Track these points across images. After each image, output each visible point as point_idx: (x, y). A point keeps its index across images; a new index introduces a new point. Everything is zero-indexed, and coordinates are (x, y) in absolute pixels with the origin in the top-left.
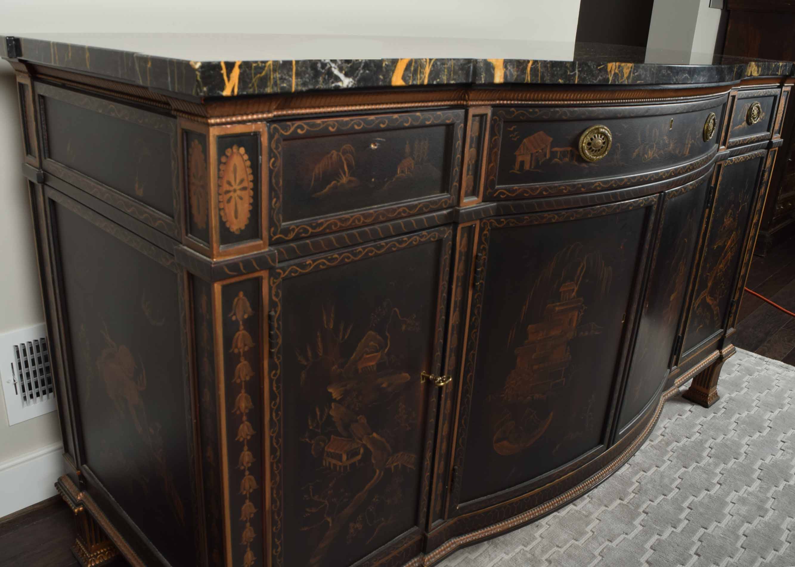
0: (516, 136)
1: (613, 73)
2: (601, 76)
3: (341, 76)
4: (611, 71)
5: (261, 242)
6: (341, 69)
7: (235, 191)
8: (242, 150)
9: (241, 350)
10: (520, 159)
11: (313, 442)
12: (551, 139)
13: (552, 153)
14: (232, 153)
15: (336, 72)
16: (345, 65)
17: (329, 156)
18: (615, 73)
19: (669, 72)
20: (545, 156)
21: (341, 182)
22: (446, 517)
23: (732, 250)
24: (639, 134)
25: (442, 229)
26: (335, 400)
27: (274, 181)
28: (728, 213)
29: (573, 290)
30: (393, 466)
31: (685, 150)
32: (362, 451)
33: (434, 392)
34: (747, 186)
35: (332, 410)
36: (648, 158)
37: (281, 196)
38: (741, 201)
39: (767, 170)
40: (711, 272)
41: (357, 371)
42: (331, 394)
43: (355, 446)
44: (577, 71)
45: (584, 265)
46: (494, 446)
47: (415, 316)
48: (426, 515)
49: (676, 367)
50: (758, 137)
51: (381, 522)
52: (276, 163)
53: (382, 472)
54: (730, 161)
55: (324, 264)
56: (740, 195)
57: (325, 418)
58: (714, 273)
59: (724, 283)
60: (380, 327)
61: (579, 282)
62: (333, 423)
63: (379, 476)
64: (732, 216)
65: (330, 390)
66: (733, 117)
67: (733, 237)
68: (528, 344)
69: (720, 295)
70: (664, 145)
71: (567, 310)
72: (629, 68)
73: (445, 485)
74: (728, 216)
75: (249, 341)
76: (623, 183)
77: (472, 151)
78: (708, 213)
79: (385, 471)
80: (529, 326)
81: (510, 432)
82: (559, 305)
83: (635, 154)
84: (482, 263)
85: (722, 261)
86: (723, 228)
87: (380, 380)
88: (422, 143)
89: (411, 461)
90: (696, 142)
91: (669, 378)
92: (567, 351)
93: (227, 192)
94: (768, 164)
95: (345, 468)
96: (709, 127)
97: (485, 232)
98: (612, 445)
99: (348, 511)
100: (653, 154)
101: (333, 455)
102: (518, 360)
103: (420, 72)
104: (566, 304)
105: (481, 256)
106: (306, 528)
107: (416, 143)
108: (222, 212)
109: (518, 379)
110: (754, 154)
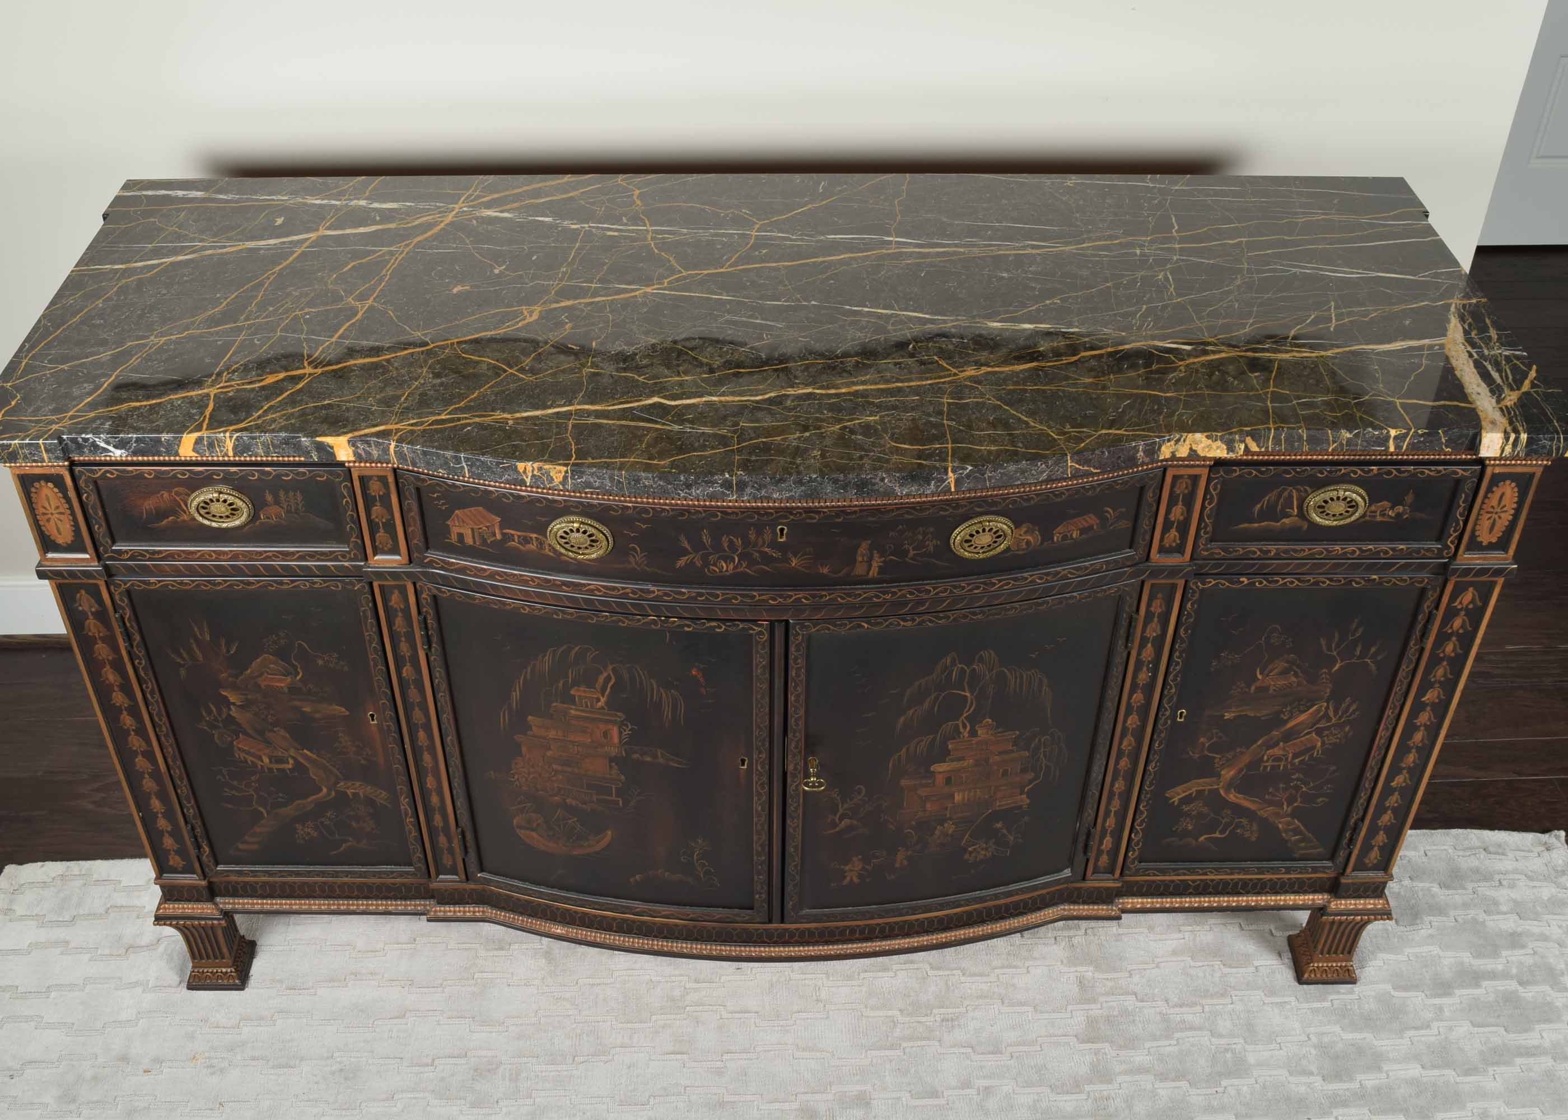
0: (443, 504)
1: (530, 474)
2: (509, 475)
3: (111, 448)
4: (525, 472)
5: (87, 556)
6: (107, 443)
7: (52, 514)
8: (51, 485)
9: (96, 635)
10: (455, 530)
11: (214, 732)
12: (499, 519)
13: (504, 535)
14: (42, 487)
15: (103, 445)
16: (111, 440)
17: (159, 495)
18: (533, 476)
19: (661, 483)
20: (494, 535)
21: (182, 518)
22: (464, 877)
23: (1326, 733)
24: (682, 538)
25: (347, 580)
26: (234, 704)
27: (91, 511)
28: (1270, 667)
29: (598, 700)
30: (349, 792)
31: (859, 570)
32: (291, 761)
33: (391, 738)
34: (1361, 630)
35: (234, 712)
36: (721, 571)
37: (104, 524)
38: (1335, 653)
39: (1463, 613)
40: (1229, 755)
41: (259, 686)
42: (226, 697)
43: (280, 754)
44: (464, 464)
45: (609, 675)
46: (518, 831)
47: (336, 655)
48: (423, 861)
49: (1110, 876)
50: (1370, 550)
51: (346, 841)
52: (91, 498)
53: (333, 793)
54: (1223, 582)
55: (173, 586)
56: (1323, 642)
57: (224, 716)
58: (1246, 759)
59: (1306, 784)
60: (282, 654)
61: (607, 693)
62: (239, 725)
63: (328, 794)
64: (1296, 675)
65: (224, 693)
66: (1203, 507)
67: (1318, 711)
68: (534, 736)
69: (1291, 801)
70: (767, 559)
71: (594, 719)
72: (560, 472)
73: (450, 841)
74: (1271, 671)
75: (102, 629)
76: (652, 596)
77: (377, 510)
78: (1153, 656)
79: (337, 792)
80: (530, 718)
81: (538, 825)
82: (576, 710)
83: (682, 562)
84: (430, 626)
85: (1276, 744)
86: (1253, 688)
87: (297, 703)
88: (291, 494)
89: (382, 796)
90: (912, 559)
91: (1081, 888)
92: (611, 767)
93: (44, 514)
94: (1461, 603)
95: (270, 770)
96: (973, 539)
97: (424, 596)
98: (782, 921)
99: (289, 811)
100: (735, 568)
101: (248, 753)
102: (524, 749)
103: (219, 446)
104: (590, 712)
105: (425, 619)
106: (230, 806)
107: (282, 494)
108: (43, 528)
109: (532, 770)
110: (1363, 578)
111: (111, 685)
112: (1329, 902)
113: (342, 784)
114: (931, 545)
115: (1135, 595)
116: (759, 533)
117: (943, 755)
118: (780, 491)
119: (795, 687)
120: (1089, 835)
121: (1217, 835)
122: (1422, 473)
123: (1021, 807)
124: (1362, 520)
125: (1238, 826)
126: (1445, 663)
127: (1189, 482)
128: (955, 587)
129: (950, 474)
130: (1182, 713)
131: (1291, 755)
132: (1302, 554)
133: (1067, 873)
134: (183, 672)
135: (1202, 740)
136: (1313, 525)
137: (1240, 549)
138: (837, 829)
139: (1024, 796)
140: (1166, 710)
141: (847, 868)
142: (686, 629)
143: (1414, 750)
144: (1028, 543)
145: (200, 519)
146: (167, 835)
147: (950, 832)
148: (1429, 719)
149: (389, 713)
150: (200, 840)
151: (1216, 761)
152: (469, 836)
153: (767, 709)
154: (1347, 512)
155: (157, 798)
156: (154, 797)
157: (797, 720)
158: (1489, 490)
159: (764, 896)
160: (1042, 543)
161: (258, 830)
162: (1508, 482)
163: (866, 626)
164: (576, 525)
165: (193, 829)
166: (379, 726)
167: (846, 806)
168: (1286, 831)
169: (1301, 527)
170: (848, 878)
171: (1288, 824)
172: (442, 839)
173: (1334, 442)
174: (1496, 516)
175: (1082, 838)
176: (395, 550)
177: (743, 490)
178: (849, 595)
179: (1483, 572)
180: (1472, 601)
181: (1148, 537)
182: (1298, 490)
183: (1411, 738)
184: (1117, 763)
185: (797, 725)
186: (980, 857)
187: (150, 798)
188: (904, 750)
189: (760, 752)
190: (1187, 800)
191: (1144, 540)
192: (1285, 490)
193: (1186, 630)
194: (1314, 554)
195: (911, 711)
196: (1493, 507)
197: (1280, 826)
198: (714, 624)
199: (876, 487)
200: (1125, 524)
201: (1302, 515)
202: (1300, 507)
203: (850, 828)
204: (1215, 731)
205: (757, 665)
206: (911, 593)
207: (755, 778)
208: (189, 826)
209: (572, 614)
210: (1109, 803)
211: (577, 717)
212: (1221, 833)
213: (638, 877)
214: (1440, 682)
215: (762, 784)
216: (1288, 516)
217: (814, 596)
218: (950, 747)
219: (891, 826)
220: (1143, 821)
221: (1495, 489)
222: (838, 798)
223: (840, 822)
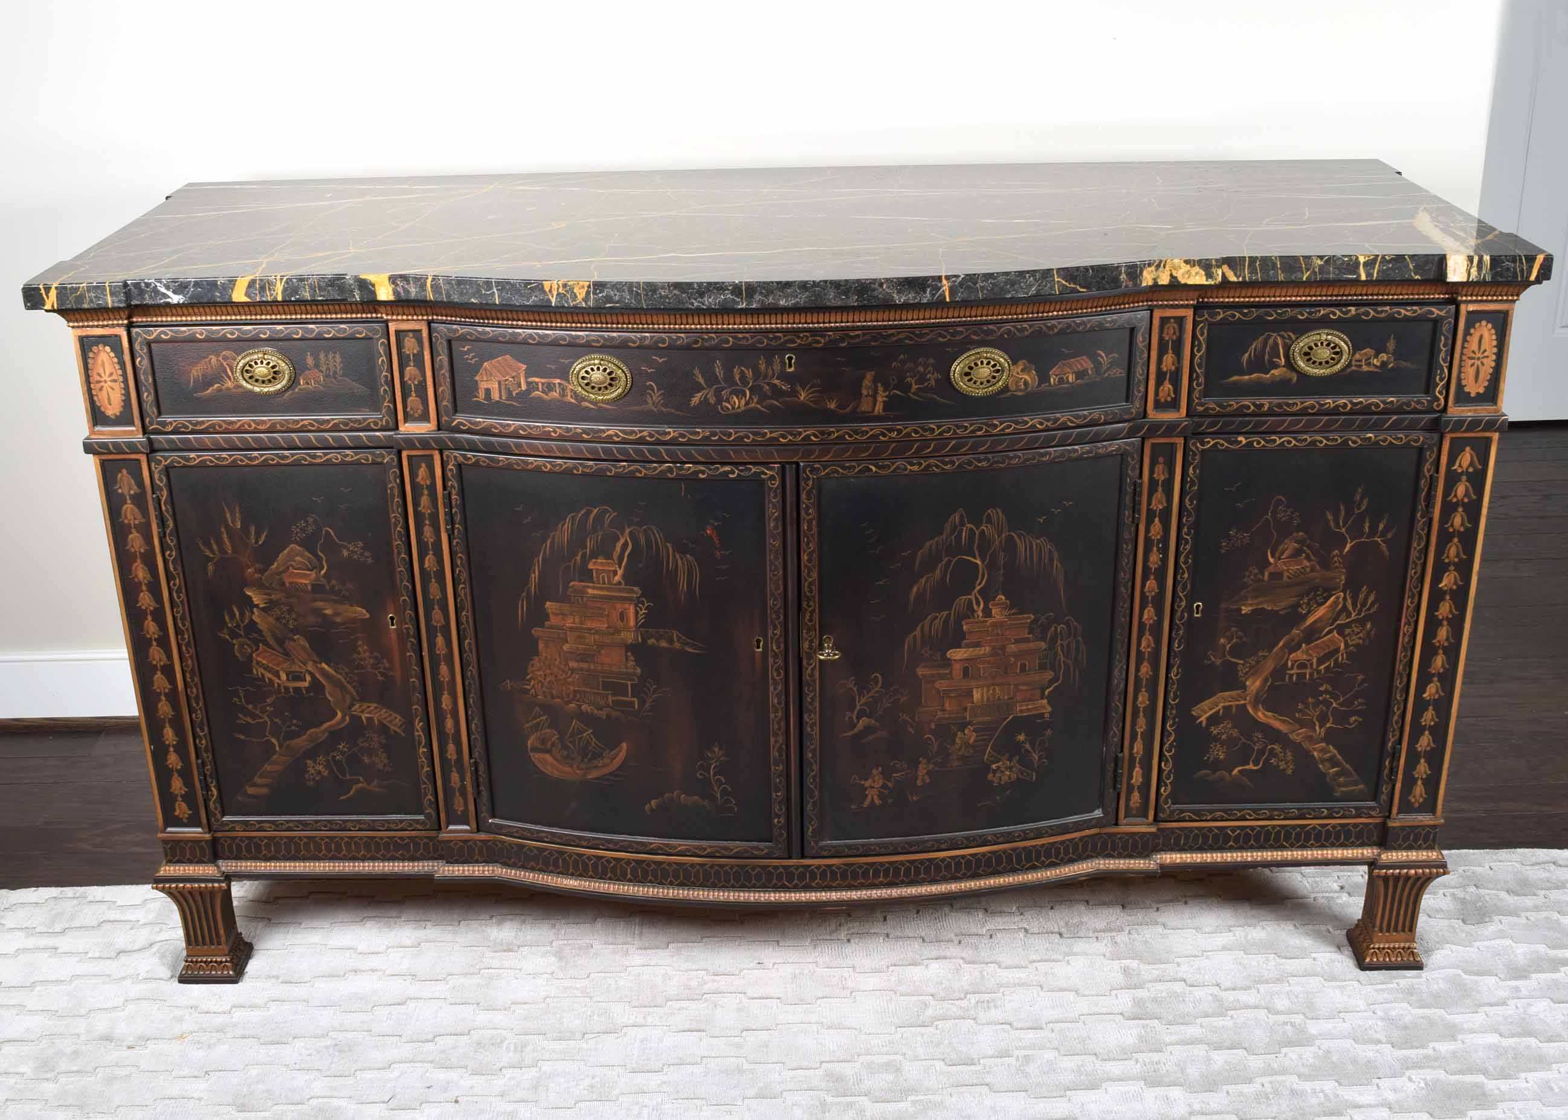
0: (473, 357)
1: (555, 293)
2: (536, 296)
3: (170, 293)
4: (550, 291)
5: (133, 428)
6: (167, 288)
7: (105, 382)
8: (108, 349)
9: (132, 522)
10: (483, 386)
11: (234, 641)
12: (524, 367)
13: (528, 384)
14: (99, 350)
15: (163, 290)
16: (171, 285)
17: (207, 360)
18: (558, 294)
19: (676, 292)
20: (520, 386)
21: (226, 385)
22: (474, 826)
23: (1348, 631)
24: (697, 371)
25: (378, 452)
26: (257, 606)
27: (142, 378)
28: (1281, 547)
29: (615, 573)
30: (364, 716)
31: (865, 406)
32: (308, 678)
33: (409, 645)
34: (1365, 502)
35: (257, 616)
36: (733, 408)
37: (152, 392)
38: (1343, 530)
39: (1464, 478)
40: (1252, 661)
41: (283, 584)
42: (250, 598)
43: (298, 669)
44: (495, 290)
45: (626, 540)
46: (532, 754)
47: (360, 544)
48: (434, 806)
49: (1145, 820)
50: (1361, 402)
51: (359, 782)
52: (143, 362)
53: (347, 718)
54: (1221, 442)
55: (211, 461)
56: (1330, 517)
57: (247, 621)
58: (1270, 665)
59: (1336, 698)
60: (309, 543)
61: (624, 564)
62: (259, 632)
63: (343, 719)
64: (1308, 558)
65: (249, 594)
66: (1193, 356)
67: (1336, 603)
68: (551, 627)
69: (1323, 719)
70: (777, 392)
71: (610, 598)
72: (583, 287)
73: (462, 779)
74: (1282, 553)
75: (139, 516)
76: (668, 438)
77: (410, 370)
78: (1161, 534)
79: (352, 717)
80: (548, 603)
81: (553, 745)
82: (594, 588)
83: (696, 400)
84: (454, 503)
85: (1298, 647)
86: (1266, 574)
87: (319, 604)
88: (331, 356)
89: (395, 722)
90: (914, 394)
91: (1115, 834)
92: (627, 657)
93: (99, 382)
94: (1460, 466)
95: (287, 689)
96: (972, 372)
97: (450, 467)
98: (803, 857)
99: (301, 742)
100: (747, 404)
101: (266, 668)
102: (541, 646)
103: (270, 289)
104: (608, 589)
105: (450, 494)
106: (242, 737)
107: (322, 355)
108: (95, 398)
109: (548, 671)
110: (1359, 437)
111: (140, 583)
112: (1379, 855)
113: (357, 706)
114: (933, 378)
115: (1137, 457)
116: (769, 363)
117: (957, 639)
118: (787, 297)
119: (808, 544)
120: (1117, 761)
121: (1251, 766)
122: (1399, 313)
123: (1042, 715)
124: (1349, 370)
125: (1272, 752)
126: (1456, 540)
127: (1175, 325)
128: (958, 427)
129: (944, 282)
130: (1198, 606)
131: (1315, 660)
132: (1295, 409)
133: (1098, 813)
134: (211, 567)
135: (1222, 640)
136: (1302, 375)
137: (1234, 403)
138: (856, 730)
139: (1045, 701)
140: (1181, 600)
141: (867, 784)
142: (701, 476)
143: (1441, 651)
144: (1026, 383)
145: (244, 384)
146: (176, 775)
147: (972, 740)
148: (1451, 611)
149: (409, 612)
150: (209, 780)
151: (1240, 667)
152: (482, 768)
153: (781, 572)
154: (1333, 359)
155: (171, 727)
156: (167, 725)
157: (810, 584)
158: (1467, 333)
159: (782, 820)
160: (1039, 385)
161: (268, 767)
162: (1484, 323)
163: (874, 469)
164: (597, 362)
165: (203, 764)
166: (399, 631)
167: (863, 700)
168: (1323, 761)
169: (1290, 380)
170: (869, 797)
171: (1323, 751)
172: (455, 776)
173: (1308, 270)
174: (1479, 363)
175: (1110, 767)
176: (425, 417)
177: (752, 297)
178: (856, 432)
179: (1474, 424)
180: (1471, 464)
181: (1142, 389)
182: (1283, 337)
183: (1435, 636)
184: (1138, 670)
185: (811, 591)
186: (1005, 779)
187: (163, 727)
188: (919, 629)
189: (775, 628)
190: (1214, 720)
191: (1139, 391)
192: (1269, 337)
193: (1191, 500)
194: (1307, 408)
195: (923, 581)
196: (1473, 352)
197: (1315, 754)
198: (727, 468)
199: (876, 293)
200: (1119, 373)
201: (1290, 365)
202: (1287, 357)
203: (868, 730)
204: (1233, 629)
205: (770, 518)
206: (916, 432)
207: (771, 660)
208: (200, 761)
209: (591, 467)
210: (1134, 724)
211: (595, 597)
212: (1256, 763)
213: (653, 802)
214: (1455, 564)
215: (777, 670)
216: (1276, 366)
217: (822, 433)
218: (965, 627)
219: (911, 730)
220: (1171, 745)
221: (1472, 331)
222: (855, 689)
223: (858, 722)
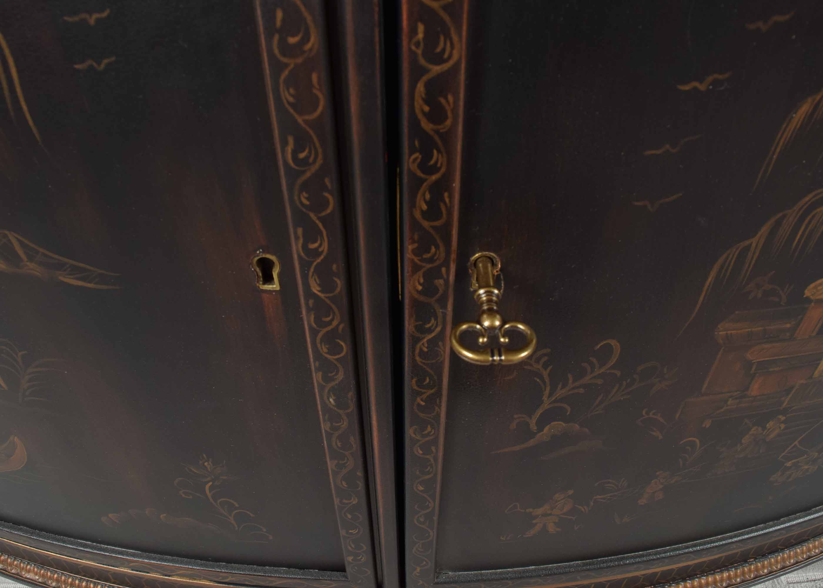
138: (532, 443)
141: (539, 511)
147: (773, 434)
159: (363, 556)
167: (560, 393)
188: (765, 230)
203: (561, 440)
222: (545, 374)
223: (541, 429)
